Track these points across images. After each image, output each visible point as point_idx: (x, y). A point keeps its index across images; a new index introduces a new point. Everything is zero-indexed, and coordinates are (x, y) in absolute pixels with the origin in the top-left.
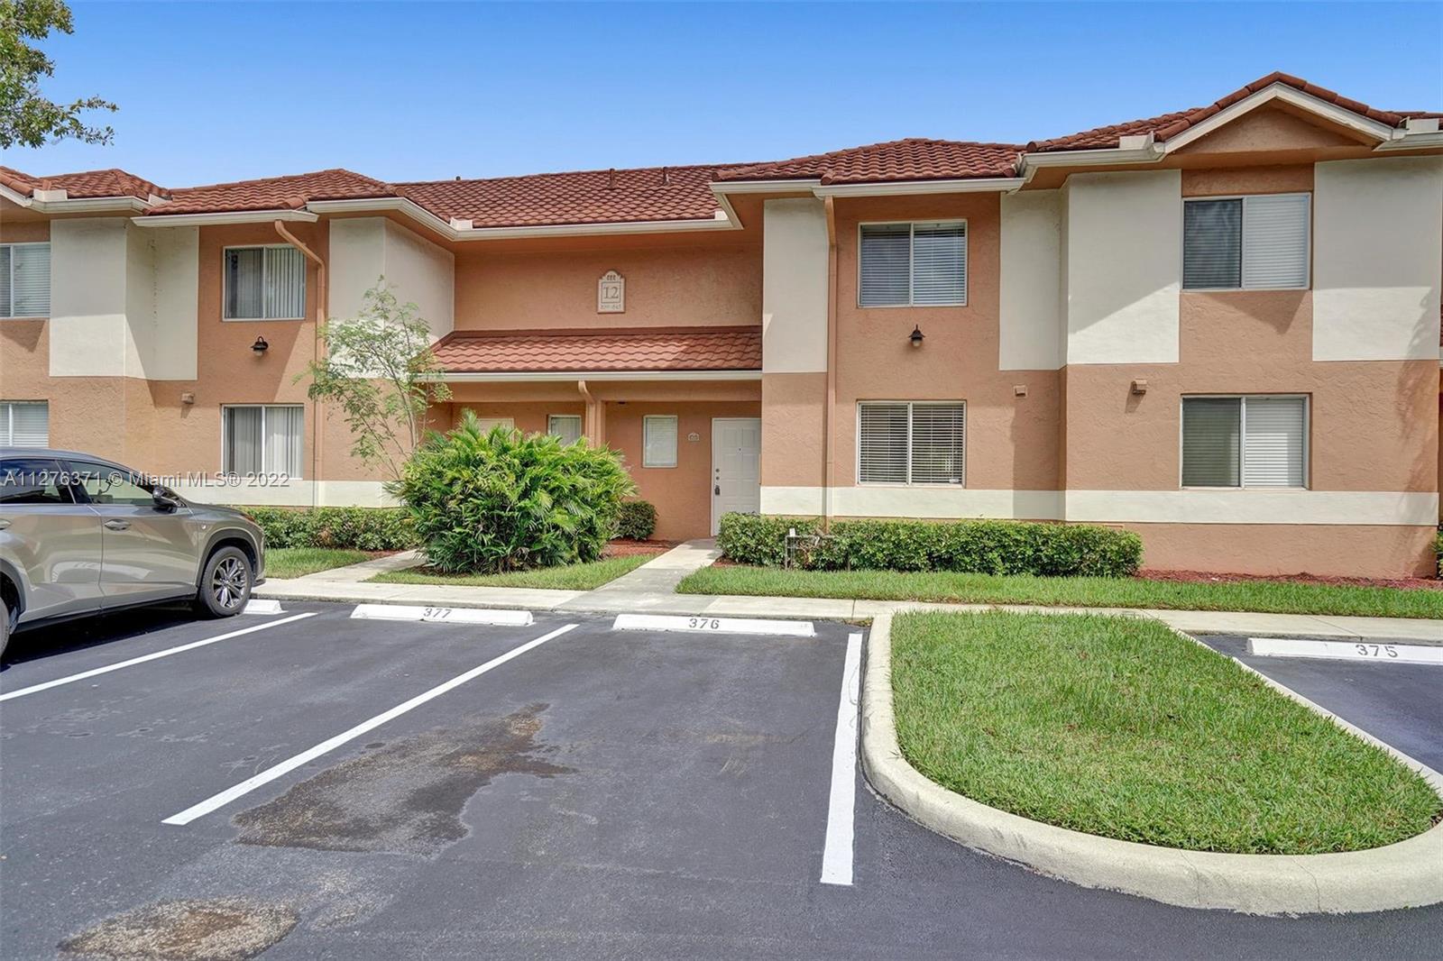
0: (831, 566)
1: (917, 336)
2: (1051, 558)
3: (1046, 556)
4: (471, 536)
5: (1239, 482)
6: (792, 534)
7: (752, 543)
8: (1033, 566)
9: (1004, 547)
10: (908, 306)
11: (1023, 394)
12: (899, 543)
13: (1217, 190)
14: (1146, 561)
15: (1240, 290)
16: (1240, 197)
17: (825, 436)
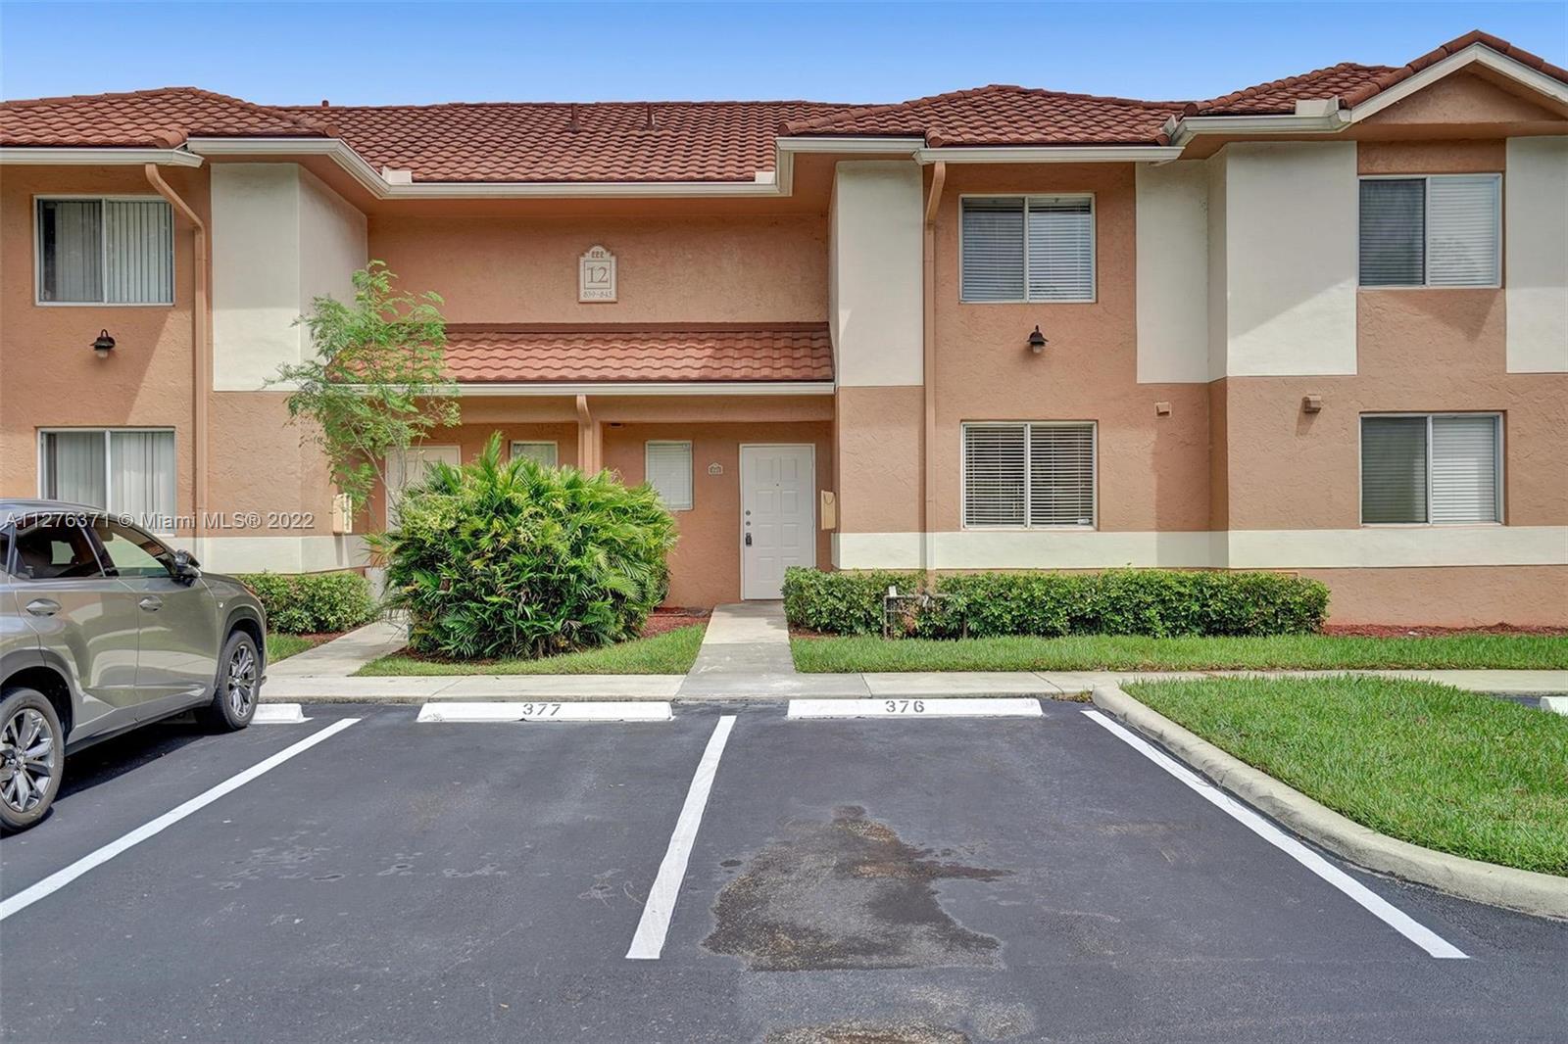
0: (939, 634)
1: (1037, 340)
2: (1221, 614)
3: (1215, 611)
4: (509, 606)
5: (1426, 517)
6: (893, 593)
7: (842, 606)
8: (1198, 625)
9: (1163, 601)
10: (1024, 301)
11: (1167, 413)
12: (1033, 601)
13: (1396, 167)
14: (1332, 614)
15: (1424, 287)
16: (1423, 176)
17: (922, 468)
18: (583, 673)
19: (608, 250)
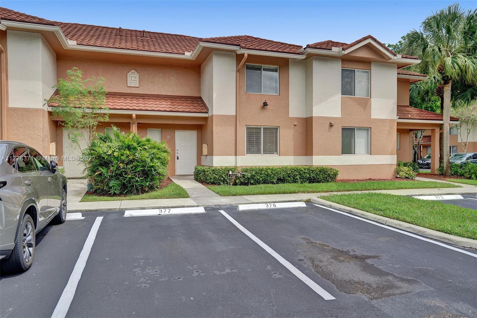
0: (242, 184)
1: (265, 104)
2: (314, 177)
3: (312, 177)
4: (133, 178)
5: (355, 153)
6: (231, 173)
7: (217, 177)
8: (308, 180)
9: (300, 174)
10: (261, 94)
11: (296, 125)
12: (268, 174)
13: (350, 66)
14: (339, 177)
15: (355, 97)
16: (355, 69)
17: (235, 138)
18: (158, 198)
19: (136, 72)
